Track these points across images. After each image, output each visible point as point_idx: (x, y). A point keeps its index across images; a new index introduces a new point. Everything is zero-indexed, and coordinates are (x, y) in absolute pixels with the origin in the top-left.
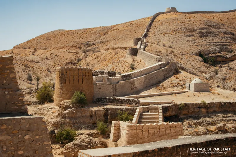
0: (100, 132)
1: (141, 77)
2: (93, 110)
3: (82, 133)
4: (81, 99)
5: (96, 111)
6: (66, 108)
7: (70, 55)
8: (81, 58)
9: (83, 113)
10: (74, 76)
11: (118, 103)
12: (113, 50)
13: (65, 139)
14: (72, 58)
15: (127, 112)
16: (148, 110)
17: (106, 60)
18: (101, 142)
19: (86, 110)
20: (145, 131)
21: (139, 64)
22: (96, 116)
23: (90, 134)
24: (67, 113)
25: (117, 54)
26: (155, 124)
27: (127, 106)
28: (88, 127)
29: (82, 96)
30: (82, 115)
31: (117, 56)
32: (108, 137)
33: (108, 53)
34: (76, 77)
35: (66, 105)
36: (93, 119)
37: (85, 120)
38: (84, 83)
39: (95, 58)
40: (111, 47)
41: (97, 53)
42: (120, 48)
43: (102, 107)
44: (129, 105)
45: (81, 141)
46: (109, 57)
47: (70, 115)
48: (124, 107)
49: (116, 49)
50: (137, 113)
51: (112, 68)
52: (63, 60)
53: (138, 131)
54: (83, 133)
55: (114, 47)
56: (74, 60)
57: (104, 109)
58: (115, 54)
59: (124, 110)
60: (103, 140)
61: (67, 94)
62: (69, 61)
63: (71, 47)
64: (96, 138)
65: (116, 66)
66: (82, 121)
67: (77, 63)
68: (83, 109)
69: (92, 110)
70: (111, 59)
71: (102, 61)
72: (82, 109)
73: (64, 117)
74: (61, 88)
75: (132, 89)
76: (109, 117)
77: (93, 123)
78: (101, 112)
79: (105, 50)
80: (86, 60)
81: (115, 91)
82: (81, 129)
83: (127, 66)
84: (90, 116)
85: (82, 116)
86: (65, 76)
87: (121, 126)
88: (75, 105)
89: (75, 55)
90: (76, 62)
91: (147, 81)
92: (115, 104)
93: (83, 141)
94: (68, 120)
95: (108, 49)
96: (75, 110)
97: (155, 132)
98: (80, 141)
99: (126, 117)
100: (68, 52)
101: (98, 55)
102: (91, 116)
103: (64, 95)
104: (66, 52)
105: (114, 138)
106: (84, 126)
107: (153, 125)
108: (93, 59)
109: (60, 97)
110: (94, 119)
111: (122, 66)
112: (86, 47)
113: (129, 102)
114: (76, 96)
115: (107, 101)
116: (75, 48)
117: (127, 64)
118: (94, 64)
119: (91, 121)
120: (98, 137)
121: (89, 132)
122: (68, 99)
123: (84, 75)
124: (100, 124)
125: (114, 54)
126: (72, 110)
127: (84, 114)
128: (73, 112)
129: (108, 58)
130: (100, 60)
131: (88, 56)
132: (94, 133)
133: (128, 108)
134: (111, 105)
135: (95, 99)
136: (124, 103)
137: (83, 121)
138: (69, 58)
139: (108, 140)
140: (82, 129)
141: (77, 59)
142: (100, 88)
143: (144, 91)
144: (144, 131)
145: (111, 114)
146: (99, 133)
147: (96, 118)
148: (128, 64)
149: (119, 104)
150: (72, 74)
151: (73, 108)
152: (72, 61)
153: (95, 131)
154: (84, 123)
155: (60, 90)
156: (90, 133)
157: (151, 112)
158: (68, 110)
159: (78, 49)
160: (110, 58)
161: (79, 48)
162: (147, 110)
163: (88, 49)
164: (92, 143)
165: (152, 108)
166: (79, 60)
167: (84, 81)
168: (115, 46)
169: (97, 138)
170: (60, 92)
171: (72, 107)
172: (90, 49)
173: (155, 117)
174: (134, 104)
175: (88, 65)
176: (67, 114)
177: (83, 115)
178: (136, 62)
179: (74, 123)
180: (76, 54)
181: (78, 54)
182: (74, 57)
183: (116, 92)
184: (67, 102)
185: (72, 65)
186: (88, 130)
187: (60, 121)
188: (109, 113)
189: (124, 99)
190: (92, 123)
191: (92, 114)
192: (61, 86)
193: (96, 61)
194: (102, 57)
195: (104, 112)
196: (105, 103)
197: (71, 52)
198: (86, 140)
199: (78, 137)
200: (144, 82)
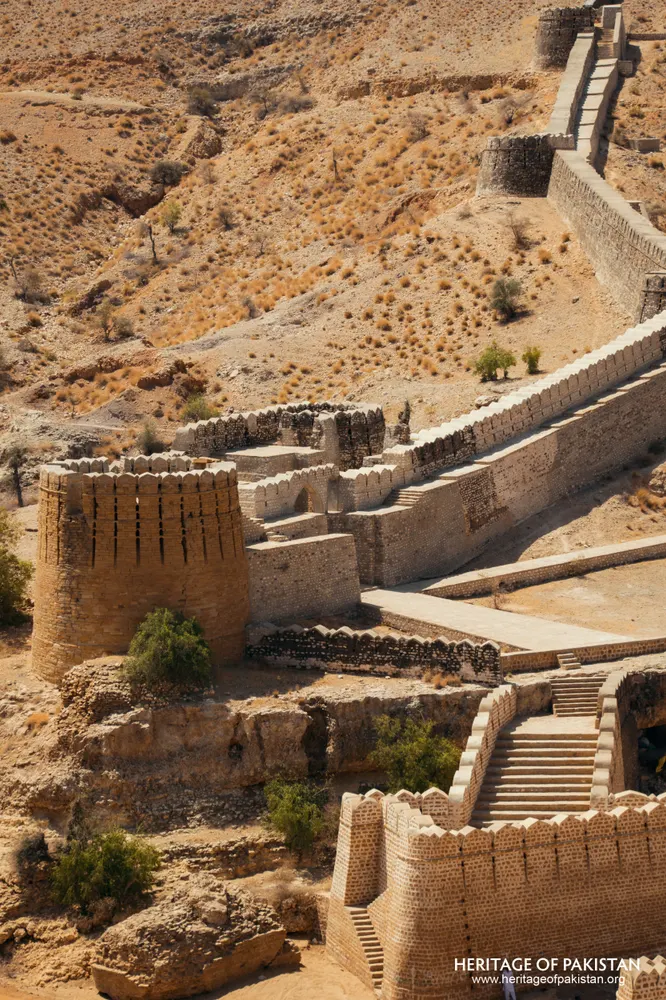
0: (283, 838)
1: (535, 438)
2: (245, 716)
3: (187, 850)
4: (177, 658)
5: (260, 719)
6: (102, 708)
7: (106, 137)
8: (175, 157)
9: (192, 728)
10: (138, 525)
11: (382, 662)
12: (400, 95)
13: (103, 891)
14: (119, 158)
15: (429, 725)
16: (547, 698)
17: (346, 190)
18: (290, 901)
19: (209, 714)
20: (509, 864)
21: (553, 275)
22: (261, 747)
23: (233, 852)
24: (109, 736)
25: (425, 134)
26: (560, 818)
27: (428, 681)
28: (217, 809)
29: (188, 639)
30: (186, 745)
31: (425, 153)
32: (324, 863)
33: (362, 128)
34: (150, 529)
35: (101, 689)
36: (248, 764)
37: (205, 771)
38: (196, 558)
39: (277, 167)
40: (383, 75)
41: (287, 124)
42: (445, 82)
43: (294, 695)
44: (444, 675)
45: (181, 911)
46: (368, 164)
47: (125, 748)
48: (412, 687)
49: (415, 89)
50: (475, 739)
51: (380, 300)
52: (60, 176)
53: (470, 862)
54: (197, 845)
55: (408, 74)
56: (134, 174)
57: (302, 704)
58: (412, 139)
59: (414, 711)
60: (298, 884)
61: (104, 620)
62: (99, 185)
63: (105, 65)
64: (261, 870)
65: (406, 285)
66: (186, 777)
67: (152, 201)
68: (189, 708)
69: (239, 717)
70: (383, 182)
71: (318, 194)
72: (184, 712)
73: (91, 757)
74: (69, 591)
75: (474, 526)
76: (330, 749)
77: (245, 783)
78: (289, 726)
79: (341, 93)
80: (212, 181)
81: (372, 555)
82: (182, 820)
83: (474, 289)
84: (231, 747)
85: (188, 749)
86: (91, 525)
87: (390, 823)
88: (149, 690)
89: (138, 134)
90: (145, 187)
91: (574, 454)
92: (367, 667)
93: (195, 912)
94: (113, 774)
95: (363, 89)
96: (149, 716)
97: (563, 862)
98: (178, 910)
99: (419, 751)
100: (91, 114)
101: (293, 137)
102: (236, 748)
103: (90, 629)
104: (74, 110)
105: (350, 885)
106: (196, 807)
107: (550, 822)
108: (262, 172)
109: (65, 636)
110: (251, 763)
111: (446, 287)
112: (210, 61)
113: (441, 656)
114: (152, 644)
115: (319, 649)
116: (136, 70)
117: (473, 273)
118: (267, 214)
119: (236, 773)
120: (272, 869)
121: (225, 842)
122: (110, 653)
123: (191, 515)
124: (284, 796)
125: (402, 133)
126: (132, 719)
127: (196, 738)
128: (139, 732)
129: (360, 169)
130: (308, 183)
131: (223, 132)
132: (253, 846)
133: (433, 696)
134: (345, 671)
135: (254, 637)
136: (416, 663)
137: (193, 776)
138: (95, 156)
139: (325, 885)
140: (186, 822)
141: (151, 166)
142: (285, 567)
143: (552, 528)
144: (501, 859)
145: (342, 734)
146: (278, 844)
147: (263, 759)
148: (480, 265)
149: (388, 668)
150: (127, 515)
151: (138, 710)
152: (118, 179)
153: (256, 833)
154: (200, 786)
155: (63, 597)
156: (232, 843)
157: (563, 714)
158: (114, 717)
159: (159, 82)
160: (376, 172)
161: (163, 69)
162: (538, 700)
163: (223, 76)
164: (239, 918)
165: (572, 686)
166: (169, 177)
167: (195, 544)
168: (414, 66)
169: (268, 874)
170: (66, 611)
171: (134, 703)
172: (238, 76)
173: (575, 754)
174: (466, 669)
175: (228, 227)
176: (108, 745)
177: (194, 740)
178: (533, 256)
179: (148, 791)
180: (147, 121)
181: (159, 121)
182: (127, 146)
183: (379, 560)
184: (107, 671)
185: (121, 210)
186: (216, 827)
187: (68, 782)
188: (331, 726)
189: (413, 643)
190: (242, 787)
191: (238, 738)
192: (71, 577)
193: (283, 187)
194: (320, 160)
195: (304, 726)
196: (313, 660)
197: (109, 113)
198: (210, 906)
199: (165, 868)
200: (557, 464)
